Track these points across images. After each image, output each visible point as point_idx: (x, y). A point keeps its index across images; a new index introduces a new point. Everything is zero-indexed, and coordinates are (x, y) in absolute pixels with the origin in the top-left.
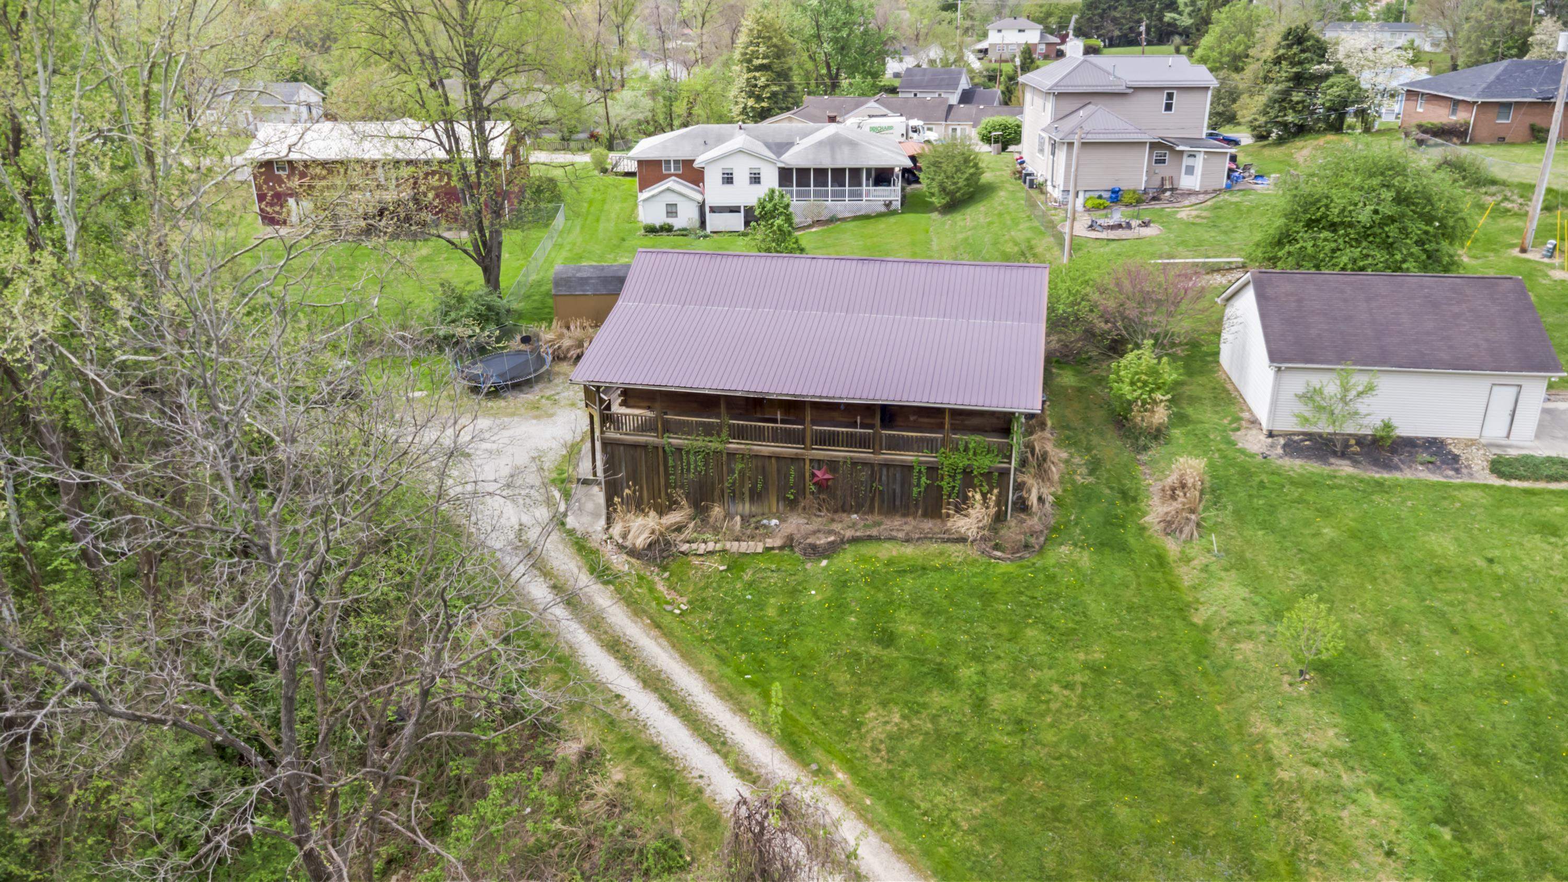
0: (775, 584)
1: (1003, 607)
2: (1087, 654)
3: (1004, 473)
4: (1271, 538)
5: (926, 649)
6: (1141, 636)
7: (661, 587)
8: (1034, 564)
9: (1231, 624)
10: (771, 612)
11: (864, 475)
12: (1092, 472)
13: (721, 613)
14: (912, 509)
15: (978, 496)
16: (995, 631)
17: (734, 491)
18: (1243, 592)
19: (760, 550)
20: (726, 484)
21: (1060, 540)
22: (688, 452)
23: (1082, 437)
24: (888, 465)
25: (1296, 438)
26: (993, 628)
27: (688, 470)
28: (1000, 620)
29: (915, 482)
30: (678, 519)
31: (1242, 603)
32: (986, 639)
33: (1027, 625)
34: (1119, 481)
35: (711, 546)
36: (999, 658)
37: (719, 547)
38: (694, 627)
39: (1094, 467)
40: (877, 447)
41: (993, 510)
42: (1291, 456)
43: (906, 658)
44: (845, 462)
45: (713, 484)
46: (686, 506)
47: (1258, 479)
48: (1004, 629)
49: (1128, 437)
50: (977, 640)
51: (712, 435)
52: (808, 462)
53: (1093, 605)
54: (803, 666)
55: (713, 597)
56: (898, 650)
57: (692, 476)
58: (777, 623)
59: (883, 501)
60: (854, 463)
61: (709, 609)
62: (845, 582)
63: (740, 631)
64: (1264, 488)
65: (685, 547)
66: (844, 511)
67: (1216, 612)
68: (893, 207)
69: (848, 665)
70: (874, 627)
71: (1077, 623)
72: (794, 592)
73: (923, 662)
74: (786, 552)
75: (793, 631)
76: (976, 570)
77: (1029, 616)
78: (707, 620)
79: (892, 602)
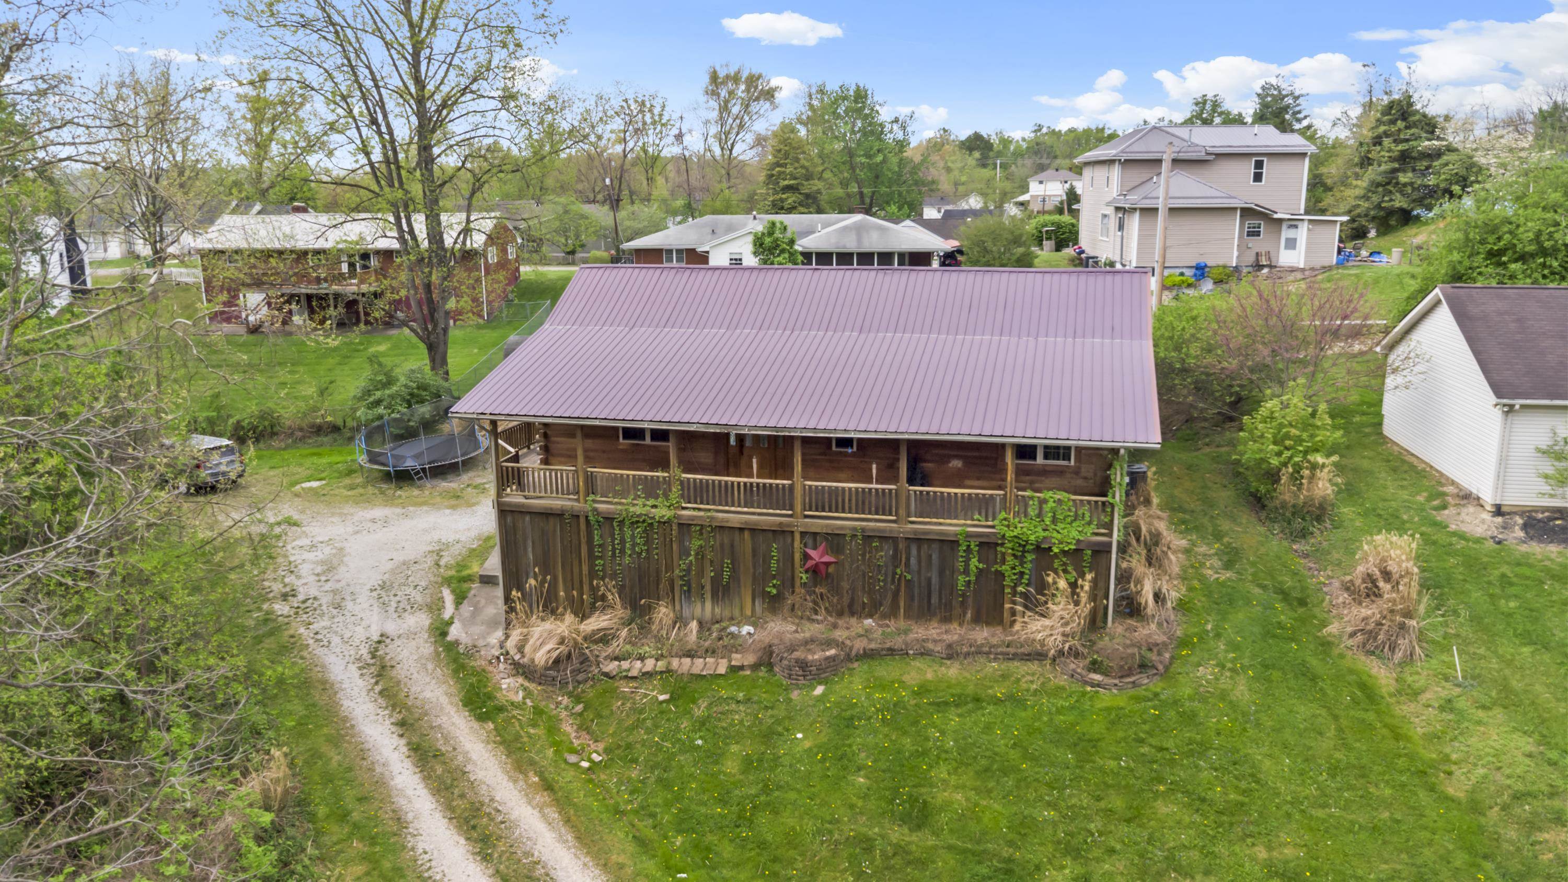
0: (741, 722)
1: (1112, 764)
2: (1270, 848)
3: (1101, 551)
4: (1547, 657)
5: (984, 833)
6: (1362, 818)
7: (568, 728)
8: (1156, 695)
9: (1518, 797)
10: (731, 766)
11: (884, 554)
12: (1228, 565)
13: (653, 768)
14: (957, 610)
15: (1062, 584)
16: (1102, 804)
17: (688, 584)
18: (1527, 744)
19: (722, 670)
20: (677, 572)
21: (1194, 659)
22: (622, 523)
23: (1205, 521)
24: (919, 540)
25: (1540, 516)
26: (1099, 799)
27: (623, 551)
28: (1108, 786)
29: (961, 566)
30: (604, 624)
31: (1527, 761)
32: (1089, 819)
33: (1157, 794)
34: (1273, 578)
35: (650, 664)
36: (1112, 851)
37: (661, 665)
38: (608, 791)
39: (1231, 558)
40: (902, 512)
41: (1086, 608)
42: (1540, 541)
43: (950, 848)
44: (854, 536)
45: (658, 572)
46: (619, 606)
47: (1497, 573)
48: (1117, 802)
49: (1274, 521)
50: (1072, 820)
51: (657, 497)
52: (797, 537)
53: (1268, 763)
54: (775, 860)
55: (643, 743)
56: (936, 834)
57: (627, 560)
58: (738, 784)
59: (912, 598)
60: (868, 538)
61: (635, 761)
62: (852, 718)
63: (678, 798)
64: (1511, 584)
65: (611, 667)
66: (852, 614)
67: (1485, 777)
69: (852, 858)
70: (896, 792)
71: (1244, 792)
72: (768, 736)
73: (980, 857)
74: (763, 671)
75: (762, 798)
76: (1061, 703)
77: (1160, 780)
78: (629, 779)
79: (925, 753)
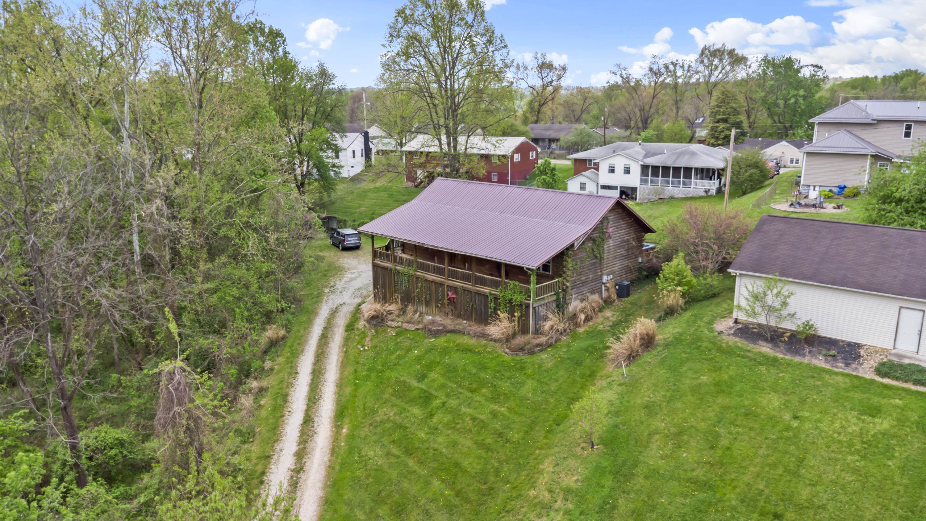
0: (406, 345)
3: (528, 307)
4: (666, 375)
5: (432, 386)
7: (368, 339)
11: (468, 298)
12: (613, 326)
17: (419, 299)
18: (613, 397)
19: (414, 329)
20: (415, 294)
21: (549, 352)
22: (402, 275)
24: (478, 294)
27: (402, 284)
29: (489, 305)
30: (393, 308)
31: (604, 402)
37: (400, 324)
39: (619, 323)
40: (474, 282)
41: (517, 326)
42: (736, 336)
44: (461, 289)
45: (411, 293)
46: (400, 303)
47: (699, 344)
50: (457, 388)
51: (411, 265)
52: (446, 287)
55: (380, 346)
56: (422, 384)
57: (403, 288)
59: (477, 315)
60: (464, 290)
62: (432, 349)
65: (390, 323)
66: (460, 317)
68: (710, 193)
72: (409, 350)
74: (424, 331)
76: (490, 356)
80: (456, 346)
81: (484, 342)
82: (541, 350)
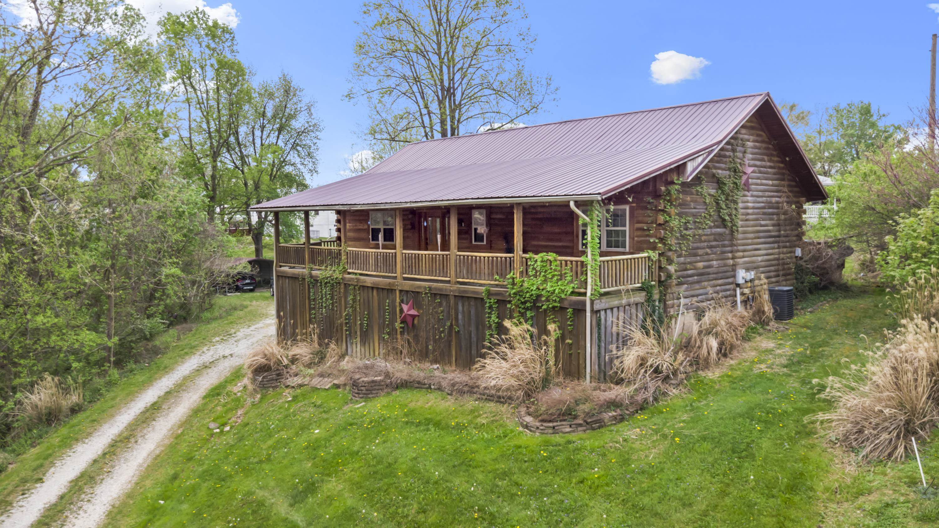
3: (580, 310)
11: (443, 310)
17: (349, 329)
19: (328, 386)
20: (343, 319)
22: (321, 283)
24: (463, 298)
27: (322, 304)
29: (487, 321)
35: (305, 380)
37: (308, 381)
40: (453, 274)
44: (426, 294)
45: (337, 320)
51: (336, 265)
52: (398, 294)
57: (324, 310)
59: (460, 348)
60: (434, 295)
65: (289, 380)
66: (428, 360)
74: (347, 389)
80: (406, 415)
81: (471, 403)
82: (621, 419)
